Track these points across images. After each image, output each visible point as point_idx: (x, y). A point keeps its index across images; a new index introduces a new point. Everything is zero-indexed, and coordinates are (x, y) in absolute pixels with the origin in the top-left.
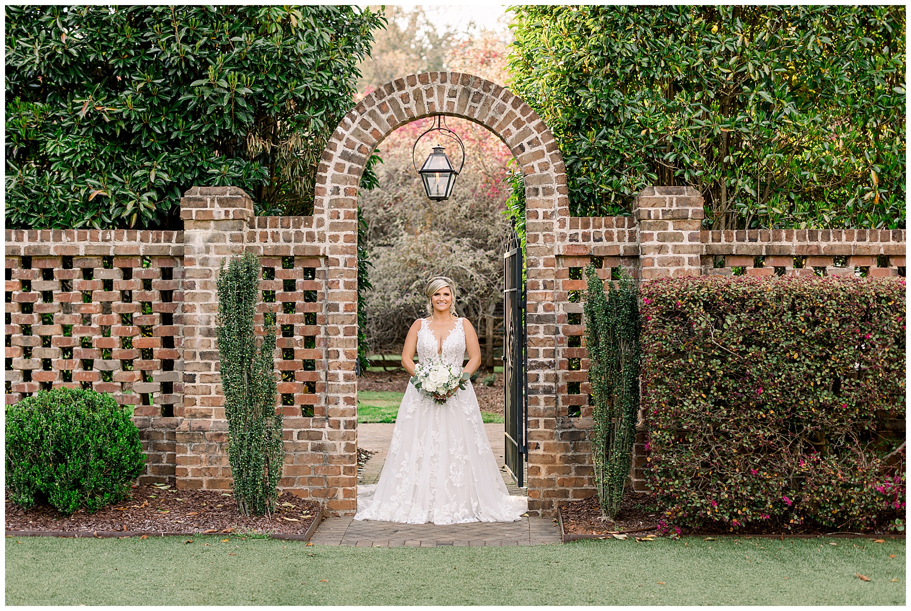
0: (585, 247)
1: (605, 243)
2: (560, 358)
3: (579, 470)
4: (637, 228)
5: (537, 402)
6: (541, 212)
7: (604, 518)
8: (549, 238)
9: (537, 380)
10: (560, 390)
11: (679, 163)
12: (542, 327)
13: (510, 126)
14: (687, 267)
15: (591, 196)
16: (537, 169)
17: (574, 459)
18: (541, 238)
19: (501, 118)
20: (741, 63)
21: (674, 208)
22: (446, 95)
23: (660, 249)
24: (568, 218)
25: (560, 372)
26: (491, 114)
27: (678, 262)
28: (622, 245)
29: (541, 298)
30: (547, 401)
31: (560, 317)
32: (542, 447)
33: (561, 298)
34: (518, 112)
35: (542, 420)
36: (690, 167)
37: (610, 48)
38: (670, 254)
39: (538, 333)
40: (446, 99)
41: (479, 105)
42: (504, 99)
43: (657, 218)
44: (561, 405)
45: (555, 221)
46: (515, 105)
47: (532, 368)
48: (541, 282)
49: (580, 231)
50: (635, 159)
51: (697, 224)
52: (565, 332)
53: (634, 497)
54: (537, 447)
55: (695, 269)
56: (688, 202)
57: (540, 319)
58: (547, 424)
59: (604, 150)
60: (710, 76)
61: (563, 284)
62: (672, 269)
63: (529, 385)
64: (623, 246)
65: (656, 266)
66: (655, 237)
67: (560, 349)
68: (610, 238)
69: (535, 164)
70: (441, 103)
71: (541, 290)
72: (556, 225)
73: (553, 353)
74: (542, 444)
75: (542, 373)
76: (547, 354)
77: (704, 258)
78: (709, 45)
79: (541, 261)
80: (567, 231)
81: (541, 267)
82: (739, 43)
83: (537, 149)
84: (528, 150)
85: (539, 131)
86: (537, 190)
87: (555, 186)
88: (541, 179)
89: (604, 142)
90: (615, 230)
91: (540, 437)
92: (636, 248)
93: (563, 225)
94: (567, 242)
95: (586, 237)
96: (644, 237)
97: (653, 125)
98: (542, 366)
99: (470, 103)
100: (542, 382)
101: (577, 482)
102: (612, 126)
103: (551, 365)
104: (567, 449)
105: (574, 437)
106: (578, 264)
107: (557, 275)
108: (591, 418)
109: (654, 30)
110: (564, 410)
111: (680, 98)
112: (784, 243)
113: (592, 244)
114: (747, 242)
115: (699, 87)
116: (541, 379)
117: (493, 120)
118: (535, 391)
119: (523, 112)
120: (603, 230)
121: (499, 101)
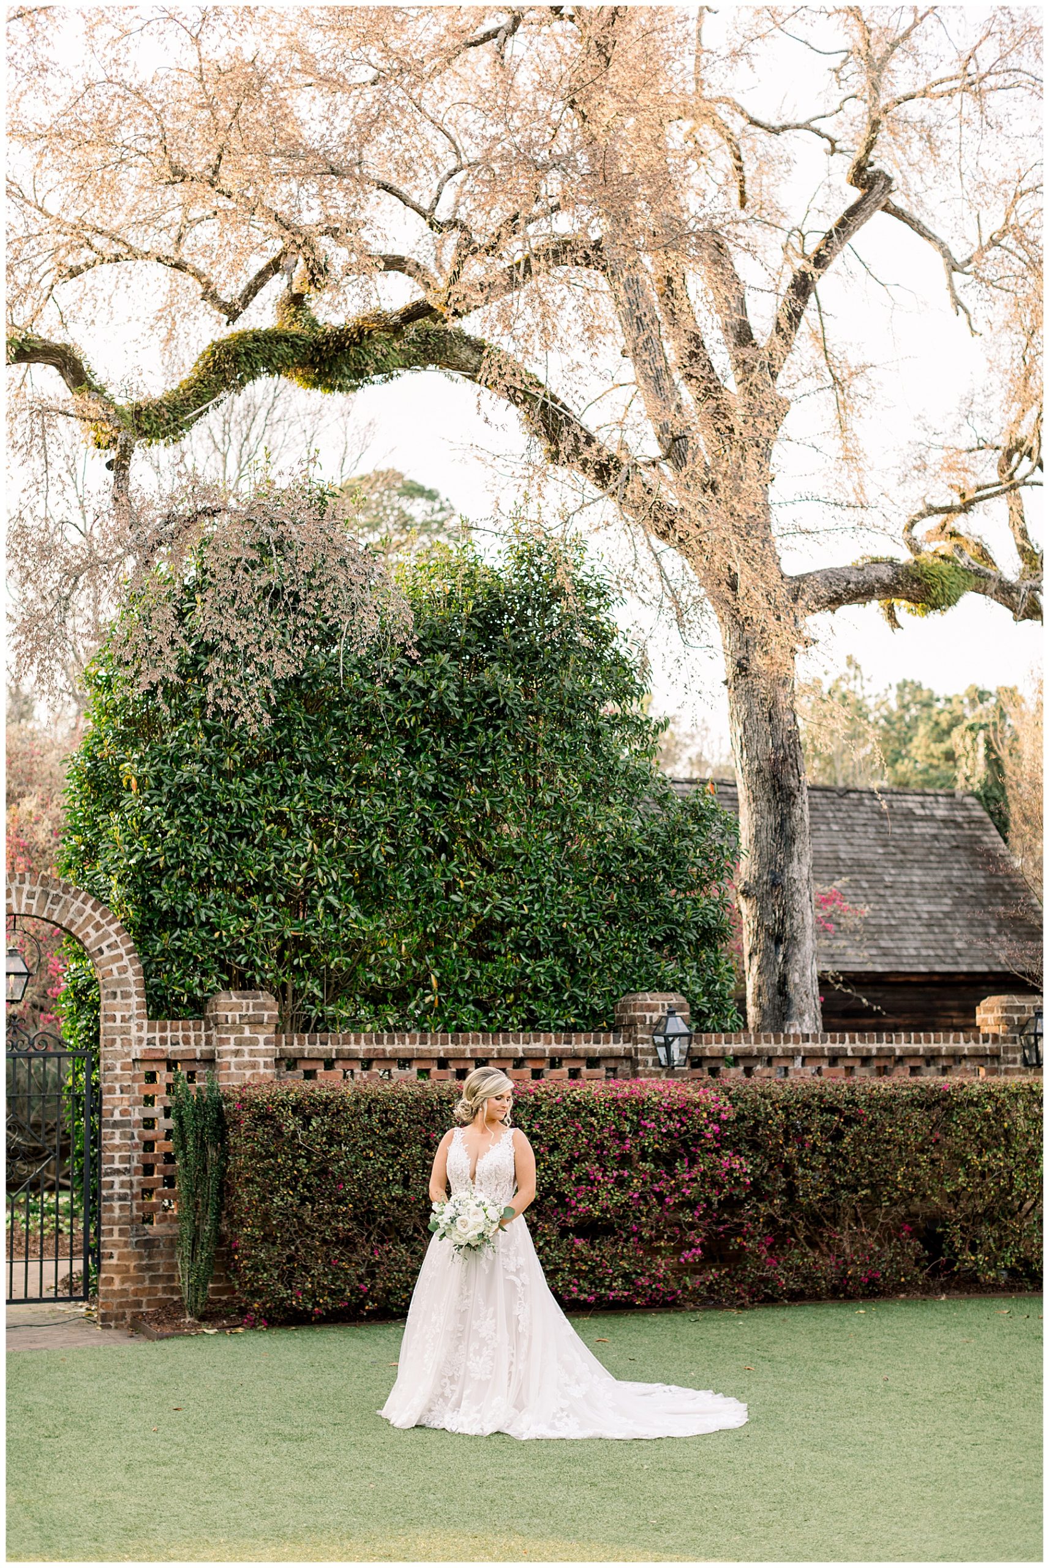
0: (162, 1051)
1: (182, 1047)
2: (135, 1164)
3: (153, 1279)
4: (213, 1032)
5: (111, 1209)
6: (118, 1015)
7: (188, 1319)
8: (126, 1042)
9: (112, 1187)
10: (134, 1197)
11: (251, 964)
12: (118, 1132)
13: (89, 929)
14: (262, 1071)
15: (163, 997)
16: (115, 972)
17: (149, 1268)
18: (119, 1041)
19: (80, 920)
20: (311, 867)
21: (251, 1012)
22: (24, 896)
23: (237, 1053)
24: (145, 1022)
25: (135, 1178)
26: (70, 916)
27: (254, 1065)
28: (198, 1049)
29: (117, 1102)
30: (122, 1208)
31: (136, 1122)
32: (116, 1256)
33: (136, 1103)
34: (97, 915)
35: (116, 1228)
36: (262, 968)
37: (185, 850)
38: (247, 1058)
39: (114, 1138)
40: (24, 901)
41: (58, 908)
42: (84, 902)
43: (234, 1023)
44: (135, 1212)
45: (133, 1024)
46: (94, 908)
47: (107, 1174)
48: (117, 1086)
49: (158, 1035)
50: (208, 961)
51: (272, 1028)
52: (140, 1137)
53: (211, 1302)
54: (111, 1256)
55: (270, 1072)
56: (262, 1006)
57: (116, 1125)
58: (122, 1232)
59: (179, 952)
60: (281, 879)
61: (140, 1088)
62: (248, 1073)
63: (104, 1193)
64: (200, 1050)
65: (233, 1070)
66: (232, 1041)
67: (135, 1155)
68: (187, 1041)
69: (114, 967)
70: (19, 904)
71: (118, 1094)
72: (134, 1029)
73: (129, 1159)
74: (116, 1252)
75: (117, 1179)
76: (123, 1160)
77: (278, 1061)
78: (281, 851)
79: (118, 1065)
80: (145, 1034)
81: (118, 1071)
82: (309, 848)
83: (115, 952)
84: (107, 953)
85: (118, 934)
86: (114, 994)
87: (133, 989)
88: (120, 983)
89: (178, 943)
90: (192, 1034)
91: (115, 1245)
92: (213, 1052)
93: (140, 1028)
94: (145, 1046)
95: (163, 1041)
96: (222, 1041)
97: (226, 927)
98: (118, 1172)
99: (49, 905)
100: (117, 1189)
101: (151, 1291)
102: (185, 928)
103: (127, 1171)
104: (141, 1257)
105: (148, 1245)
106: (154, 1067)
107: (134, 1079)
108: (164, 1225)
109: (228, 834)
110: (138, 1217)
111: (253, 902)
112: (353, 1046)
113: (169, 1047)
114: (318, 1046)
115: (269, 890)
116: (116, 1186)
117: (72, 922)
118: (110, 1198)
119: (103, 916)
120: (180, 1034)
121: (78, 903)
